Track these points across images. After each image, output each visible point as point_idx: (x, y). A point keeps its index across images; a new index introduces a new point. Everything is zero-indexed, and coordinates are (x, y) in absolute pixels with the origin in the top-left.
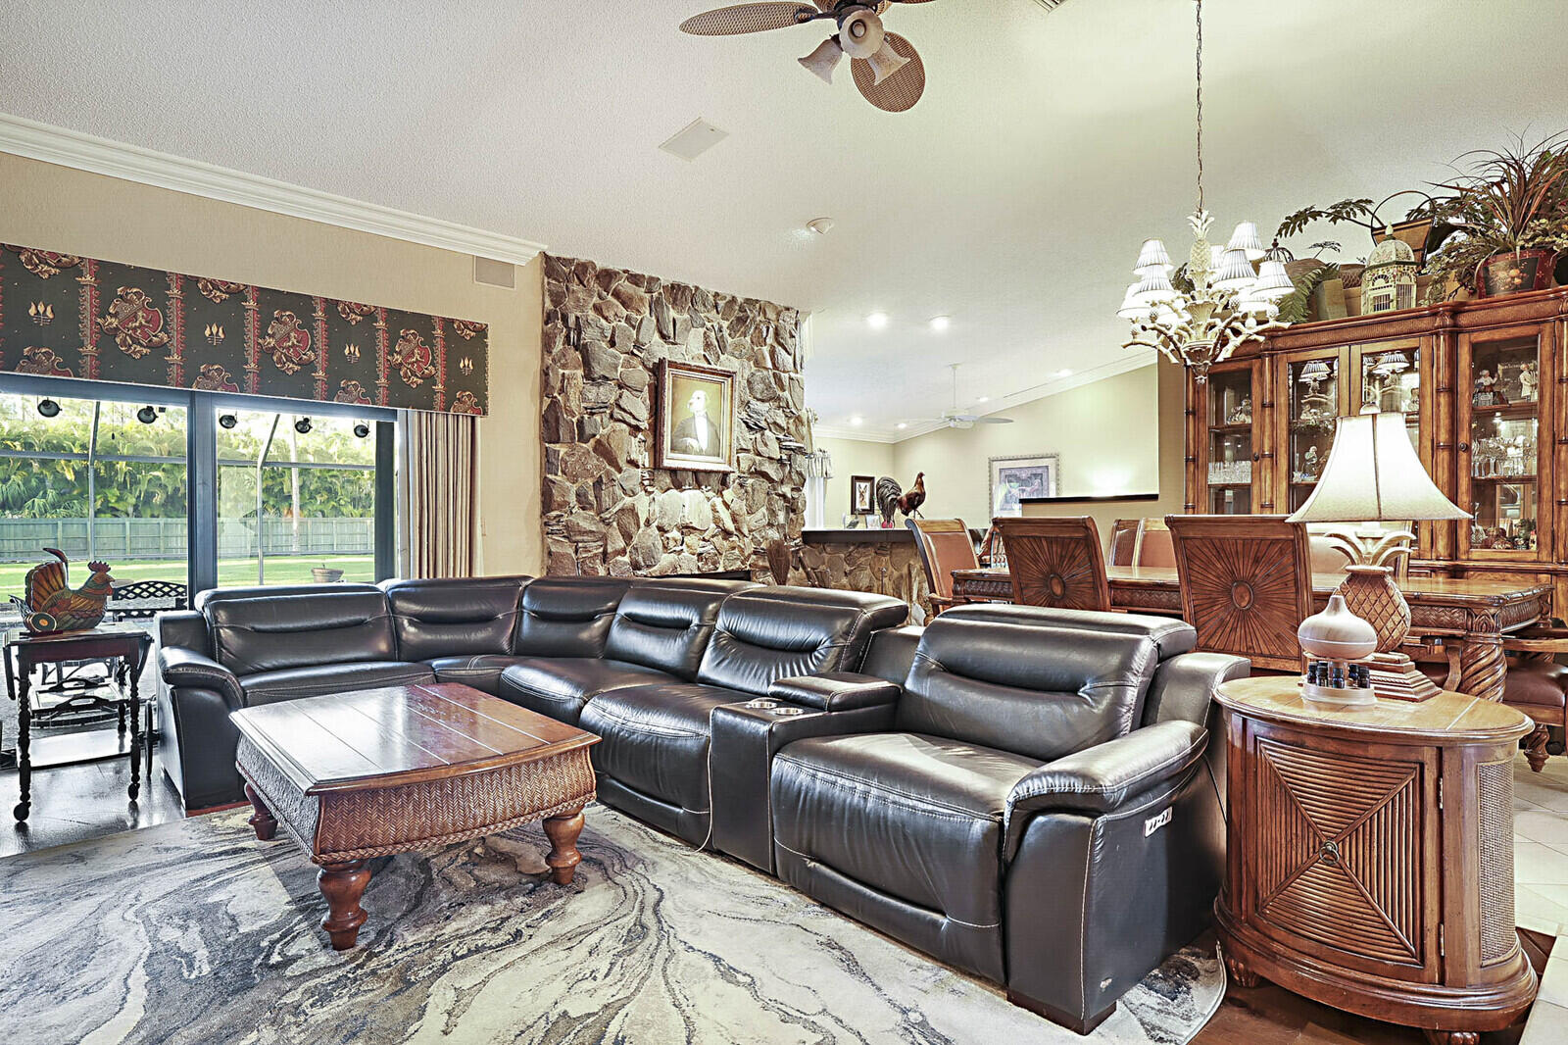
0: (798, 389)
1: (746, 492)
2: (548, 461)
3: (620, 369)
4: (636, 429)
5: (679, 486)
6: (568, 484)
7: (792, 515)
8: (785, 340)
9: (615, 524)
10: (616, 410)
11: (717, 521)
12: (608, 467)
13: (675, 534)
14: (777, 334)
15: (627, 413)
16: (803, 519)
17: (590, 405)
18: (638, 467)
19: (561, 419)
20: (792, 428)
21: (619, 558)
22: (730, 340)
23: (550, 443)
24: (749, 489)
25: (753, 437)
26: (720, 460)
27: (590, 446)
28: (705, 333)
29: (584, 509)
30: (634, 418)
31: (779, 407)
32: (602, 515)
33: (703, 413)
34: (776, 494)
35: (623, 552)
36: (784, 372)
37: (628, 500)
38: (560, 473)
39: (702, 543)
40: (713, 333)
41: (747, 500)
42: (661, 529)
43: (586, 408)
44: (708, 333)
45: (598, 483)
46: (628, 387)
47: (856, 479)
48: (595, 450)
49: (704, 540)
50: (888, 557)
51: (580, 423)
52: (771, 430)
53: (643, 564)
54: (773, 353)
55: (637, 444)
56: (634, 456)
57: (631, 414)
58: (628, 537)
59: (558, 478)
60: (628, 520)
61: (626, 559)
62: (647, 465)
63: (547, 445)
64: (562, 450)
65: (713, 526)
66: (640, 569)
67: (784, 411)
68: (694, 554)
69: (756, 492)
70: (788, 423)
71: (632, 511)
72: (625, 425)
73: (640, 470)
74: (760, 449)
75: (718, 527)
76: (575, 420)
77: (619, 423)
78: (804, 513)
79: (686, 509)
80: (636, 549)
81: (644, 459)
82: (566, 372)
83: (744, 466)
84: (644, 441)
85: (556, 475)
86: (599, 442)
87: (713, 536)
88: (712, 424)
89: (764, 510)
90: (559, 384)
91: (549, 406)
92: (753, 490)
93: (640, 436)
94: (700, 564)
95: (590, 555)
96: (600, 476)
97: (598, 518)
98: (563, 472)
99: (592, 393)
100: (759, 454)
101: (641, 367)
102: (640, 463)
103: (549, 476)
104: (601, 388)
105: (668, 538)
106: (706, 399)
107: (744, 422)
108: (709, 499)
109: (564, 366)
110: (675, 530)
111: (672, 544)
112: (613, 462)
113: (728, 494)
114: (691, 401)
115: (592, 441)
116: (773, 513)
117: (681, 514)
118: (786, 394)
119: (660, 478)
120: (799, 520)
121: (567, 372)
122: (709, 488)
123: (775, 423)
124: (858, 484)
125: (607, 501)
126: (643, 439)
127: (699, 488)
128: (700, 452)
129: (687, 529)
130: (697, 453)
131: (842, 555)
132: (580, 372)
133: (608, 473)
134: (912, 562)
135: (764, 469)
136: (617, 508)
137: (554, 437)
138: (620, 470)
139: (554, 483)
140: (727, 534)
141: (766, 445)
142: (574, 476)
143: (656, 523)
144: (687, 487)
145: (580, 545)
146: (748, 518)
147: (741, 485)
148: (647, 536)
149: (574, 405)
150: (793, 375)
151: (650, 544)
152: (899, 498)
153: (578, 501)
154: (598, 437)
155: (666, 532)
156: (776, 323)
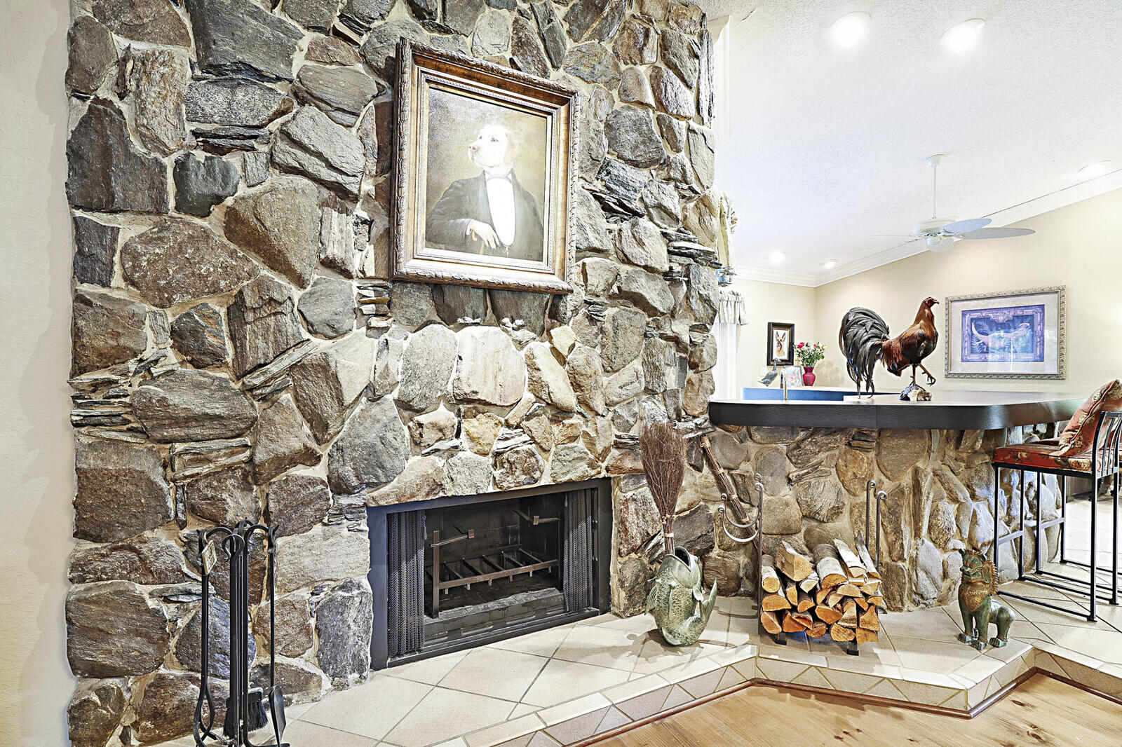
0: (704, 151)
1: (602, 331)
2: (80, 252)
3: (299, 60)
4: (342, 195)
5: (450, 317)
6: (148, 307)
7: (690, 373)
8: (680, 58)
9: (286, 397)
10: (282, 145)
11: (537, 386)
12: (265, 272)
13: (443, 415)
14: (664, 46)
15: (312, 153)
16: (711, 380)
17: (206, 127)
18: (348, 275)
19: (117, 152)
20: (693, 219)
21: (300, 471)
22: (570, 44)
23: (88, 209)
24: (608, 327)
25: (613, 226)
26: (542, 265)
27: (214, 223)
28: (516, 21)
29: (197, 365)
30: (330, 166)
31: (669, 179)
32: (246, 380)
33: (504, 170)
34: (661, 336)
35: (310, 457)
36: (678, 117)
37: (319, 345)
38: (117, 280)
39: (503, 431)
40: (532, 24)
41: (603, 346)
42: (404, 405)
43: (195, 134)
44: (522, 20)
45: (237, 309)
46: (318, 101)
47: (773, 326)
48: (230, 233)
49: (508, 426)
50: (872, 454)
51: (181, 166)
52: (651, 220)
53: (355, 483)
54: (656, 79)
55: (351, 227)
56: (334, 251)
57: (319, 155)
58: (319, 426)
59: (115, 294)
60: (315, 388)
61: (319, 472)
62: (371, 272)
63: (79, 213)
64: (129, 229)
65: (528, 396)
66: (349, 492)
67: (677, 187)
68: (485, 454)
69: (620, 333)
70: (684, 209)
71: (325, 369)
72: (305, 181)
73: (355, 283)
74: (627, 250)
75: (539, 398)
76: (169, 162)
77: (291, 177)
78: (714, 371)
79: (465, 365)
80: (340, 449)
81: (365, 259)
82: (136, 45)
83: (597, 280)
84: (369, 223)
85: (106, 285)
86: (232, 214)
87: (528, 418)
88: (526, 196)
89: (637, 365)
90: (114, 70)
91: (85, 122)
92: (616, 329)
93: (360, 211)
94: (497, 473)
95: (205, 469)
96: (241, 292)
97: (237, 386)
98: (128, 279)
99: (215, 101)
100: (626, 260)
101: (360, 67)
102: (355, 267)
103: (85, 288)
104: (240, 95)
105: (421, 425)
106: (511, 145)
107: (597, 198)
108: (520, 344)
109: (132, 31)
110: (442, 408)
111: (429, 436)
112: (277, 261)
113: (563, 336)
114: (474, 144)
115: (217, 212)
116: (654, 370)
117: (454, 375)
118: (682, 156)
119: (407, 301)
120: (705, 383)
121: (139, 47)
122: (519, 322)
123: (660, 207)
124: (775, 331)
125: (259, 347)
126: (365, 215)
127: (499, 322)
128: (499, 249)
129: (467, 404)
130: (489, 251)
131: (783, 447)
132: (185, 54)
133: (260, 285)
134: (920, 464)
135: (634, 288)
136: (286, 361)
137: (98, 195)
138: (300, 282)
139: (88, 303)
140: (560, 413)
141: (641, 243)
142: (164, 289)
143: (395, 394)
144: (469, 320)
145: (179, 447)
146: (604, 380)
147: (592, 319)
148: (368, 423)
149: (164, 124)
150: (694, 125)
151: (371, 437)
152: (885, 343)
153: (180, 348)
154: (229, 201)
155: (420, 411)
156: (663, 26)
